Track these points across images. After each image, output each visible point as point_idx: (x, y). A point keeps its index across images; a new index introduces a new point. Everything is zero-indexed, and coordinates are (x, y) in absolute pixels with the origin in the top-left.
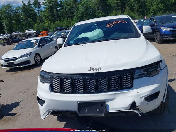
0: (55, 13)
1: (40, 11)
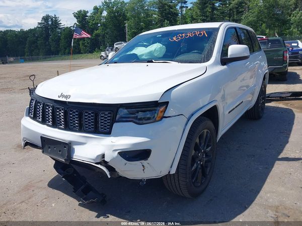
0: (209, 12)
1: (184, 9)
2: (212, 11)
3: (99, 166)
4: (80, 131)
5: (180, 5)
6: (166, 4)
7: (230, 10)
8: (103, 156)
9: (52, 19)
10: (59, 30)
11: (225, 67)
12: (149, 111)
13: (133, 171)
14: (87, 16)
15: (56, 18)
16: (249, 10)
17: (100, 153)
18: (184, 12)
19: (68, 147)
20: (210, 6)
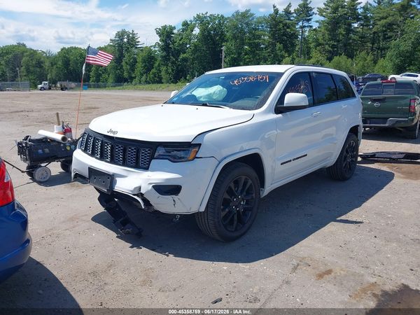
0: (343, 35)
1: (307, 29)
2: (348, 34)
3: (136, 197)
4: (124, 165)
5: (300, 24)
6: (281, 22)
7: (374, 33)
8: (140, 188)
9: (128, 36)
10: (136, 51)
11: (280, 115)
12: (183, 150)
13: (164, 205)
14: (173, 34)
15: (133, 34)
16: (402, 34)
17: (137, 185)
18: (307, 34)
19: (111, 178)
20: (344, 26)
